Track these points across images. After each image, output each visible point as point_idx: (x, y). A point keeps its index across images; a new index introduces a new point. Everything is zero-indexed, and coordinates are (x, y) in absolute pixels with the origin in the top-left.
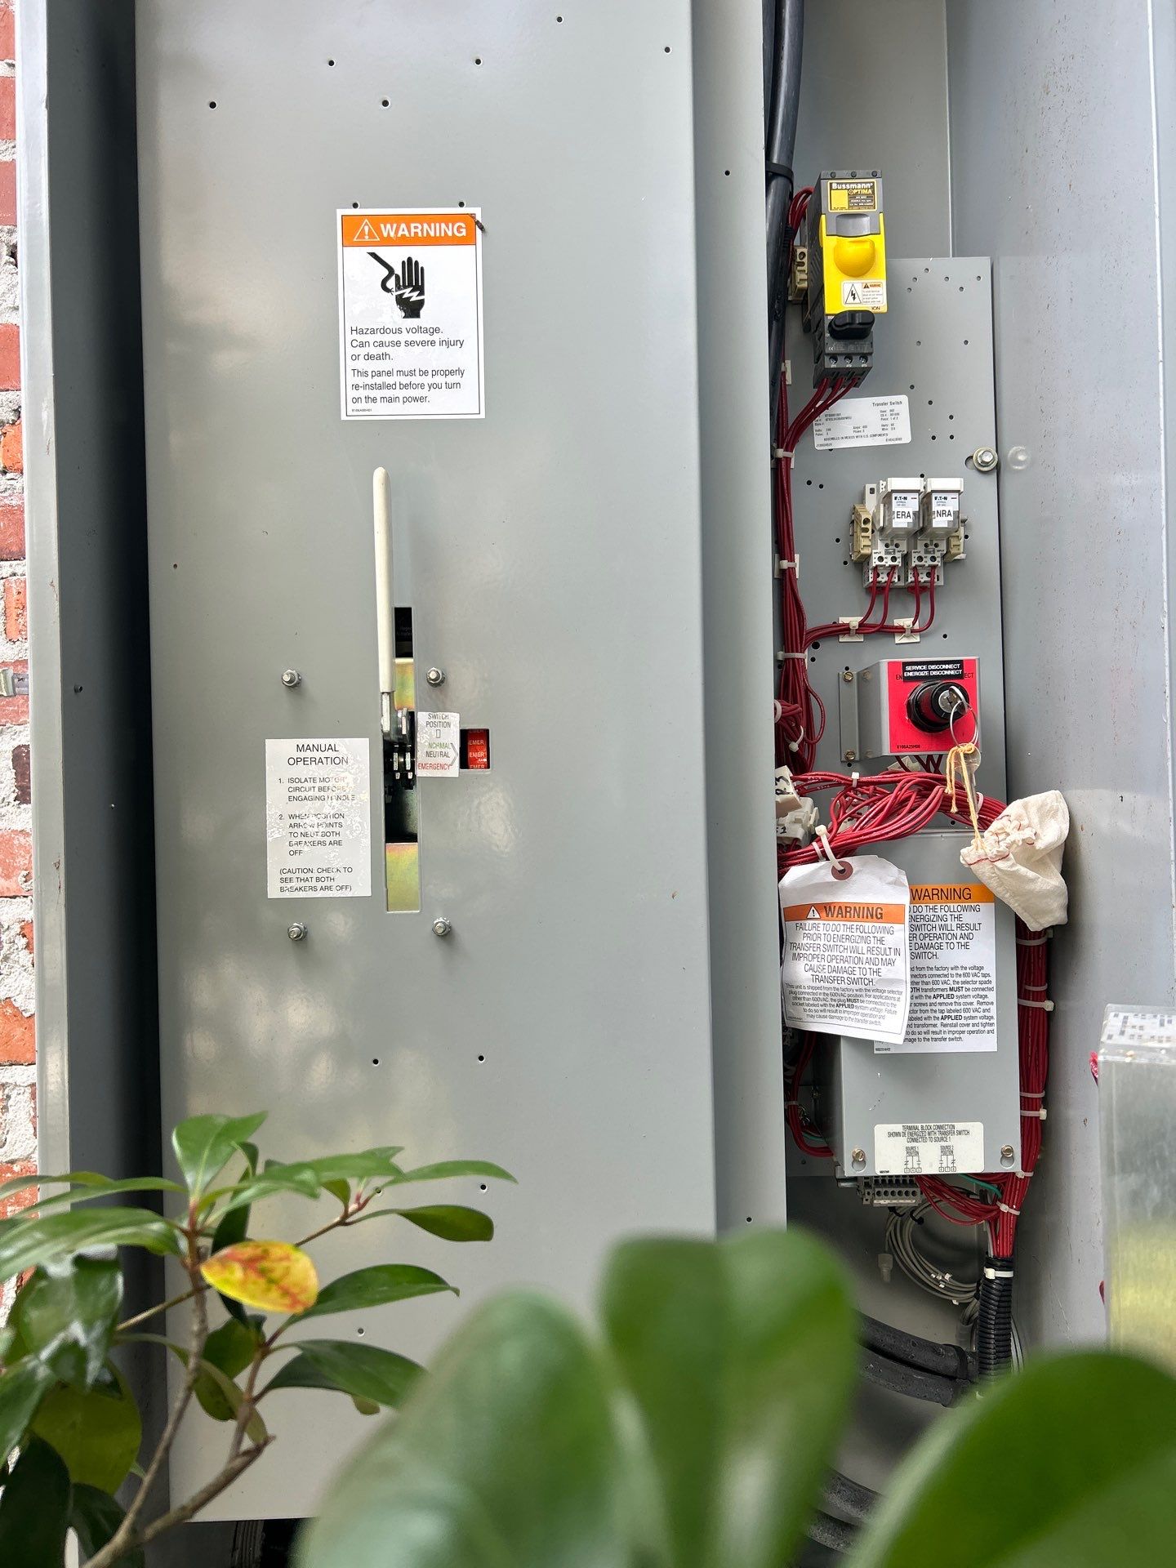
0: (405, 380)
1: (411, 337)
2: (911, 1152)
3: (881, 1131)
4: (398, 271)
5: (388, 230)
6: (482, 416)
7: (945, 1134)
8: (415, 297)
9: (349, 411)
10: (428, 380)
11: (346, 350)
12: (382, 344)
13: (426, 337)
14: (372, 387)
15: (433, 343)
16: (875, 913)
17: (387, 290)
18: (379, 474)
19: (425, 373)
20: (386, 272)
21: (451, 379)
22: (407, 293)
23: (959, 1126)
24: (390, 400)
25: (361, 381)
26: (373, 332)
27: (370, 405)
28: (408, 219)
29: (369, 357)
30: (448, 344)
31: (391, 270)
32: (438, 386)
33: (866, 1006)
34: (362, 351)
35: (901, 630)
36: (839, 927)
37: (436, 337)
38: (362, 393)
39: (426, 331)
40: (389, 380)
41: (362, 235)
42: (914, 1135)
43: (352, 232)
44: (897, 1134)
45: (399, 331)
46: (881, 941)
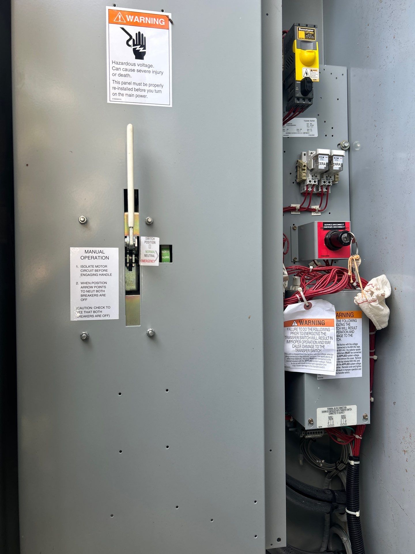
0: (137, 87)
1: (139, 68)
2: (331, 418)
3: (319, 410)
4: (134, 37)
5: (130, 18)
6: (171, 106)
7: (343, 410)
8: (141, 50)
9: (111, 99)
10: (147, 88)
11: (110, 71)
12: (126, 70)
13: (146, 69)
14: (122, 89)
15: (149, 72)
16: (321, 323)
17: (129, 46)
18: (130, 127)
19: (146, 85)
20: (128, 37)
21: (157, 89)
22: (138, 48)
23: (348, 407)
24: (130, 96)
25: (116, 86)
26: (122, 64)
27: (121, 97)
28: (139, 14)
29: (121, 75)
30: (156, 73)
31: (131, 37)
32: (151, 91)
33: (318, 360)
34: (118, 72)
35: (314, 210)
36: (306, 329)
37: (151, 69)
38: (117, 91)
39: (146, 66)
40: (130, 87)
41: (118, 19)
42: (331, 412)
43: (113, 18)
44: (325, 412)
45: (134, 65)
46: (325, 334)
